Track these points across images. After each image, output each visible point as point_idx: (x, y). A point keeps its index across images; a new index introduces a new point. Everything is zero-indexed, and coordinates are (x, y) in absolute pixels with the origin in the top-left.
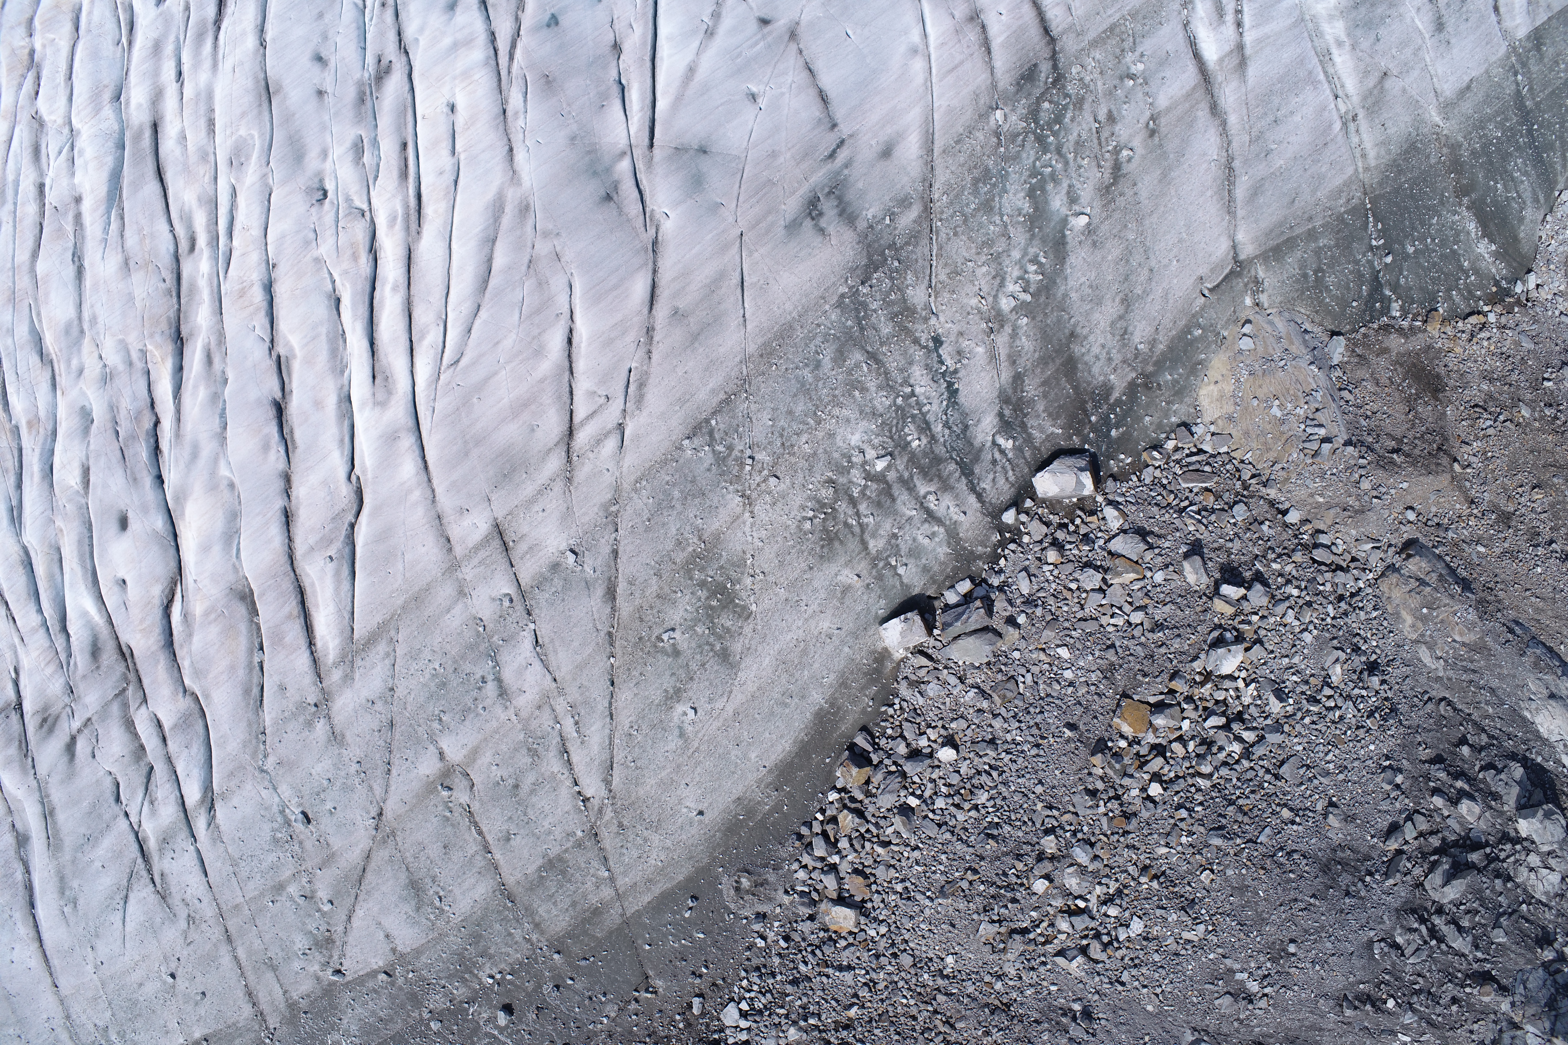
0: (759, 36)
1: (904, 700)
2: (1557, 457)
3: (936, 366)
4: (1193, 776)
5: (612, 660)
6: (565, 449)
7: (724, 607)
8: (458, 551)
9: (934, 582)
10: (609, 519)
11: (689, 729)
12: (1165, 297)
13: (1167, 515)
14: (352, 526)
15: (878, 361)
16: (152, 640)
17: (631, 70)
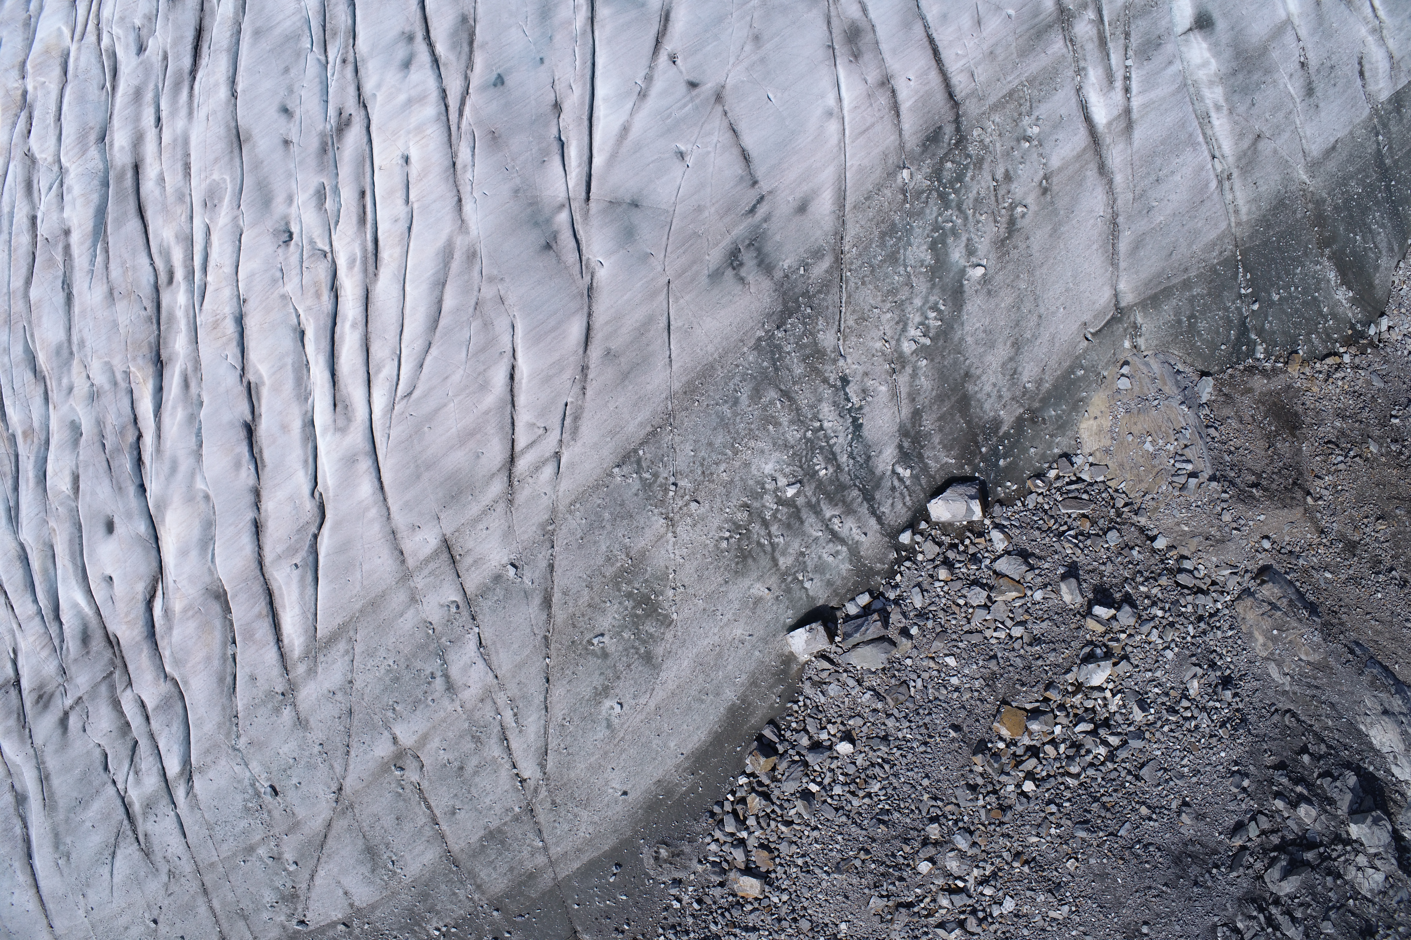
0: (688, 98)
1: (808, 698)
2: (1400, 490)
3: (843, 403)
4: (1063, 775)
5: (547, 660)
6: (507, 474)
7: (648, 616)
8: (411, 562)
9: (837, 595)
10: (546, 537)
11: (616, 721)
12: (1052, 341)
13: (1047, 539)
14: (315, 537)
15: (790, 399)
16: (136, 631)
17: (570, 128)
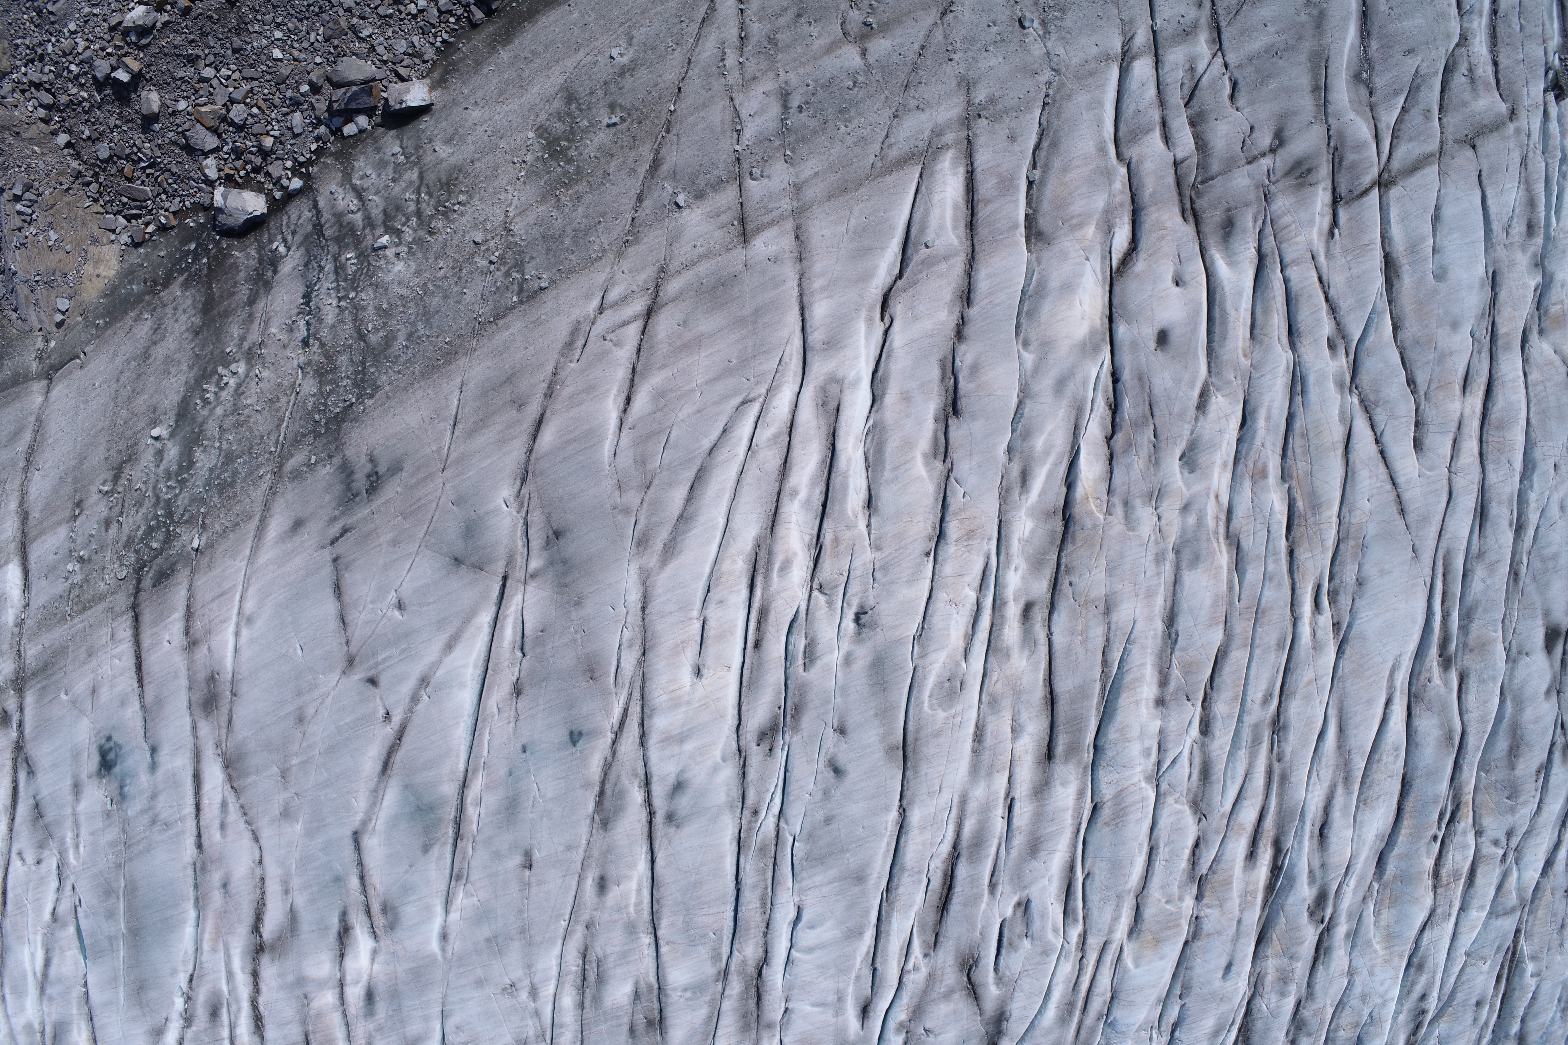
0: (381, 667)
1: (431, 44)
3: (313, 321)
5: (672, 108)
6: (657, 298)
7: (558, 139)
8: (789, 225)
9: (375, 138)
10: (636, 229)
11: (622, 43)
12: (115, 355)
13: (166, 162)
14: (900, 275)
15: (359, 332)
16: (1154, 217)
17: (506, 663)
